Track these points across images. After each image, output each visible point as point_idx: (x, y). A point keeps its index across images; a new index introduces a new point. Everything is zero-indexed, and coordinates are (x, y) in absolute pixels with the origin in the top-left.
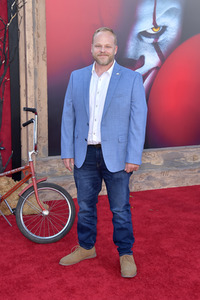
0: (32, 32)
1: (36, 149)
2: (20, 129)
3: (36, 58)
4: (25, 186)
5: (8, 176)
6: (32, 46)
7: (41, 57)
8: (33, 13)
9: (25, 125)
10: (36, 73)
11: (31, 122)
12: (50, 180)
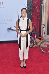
0: (45, 8)
1: (45, 33)
2: (41, 29)
3: (46, 14)
4: (42, 41)
5: (38, 39)
6: (45, 11)
7: (47, 14)
8: (46, 4)
9: (42, 28)
10: (45, 17)
11: (44, 27)
12: (47, 40)
